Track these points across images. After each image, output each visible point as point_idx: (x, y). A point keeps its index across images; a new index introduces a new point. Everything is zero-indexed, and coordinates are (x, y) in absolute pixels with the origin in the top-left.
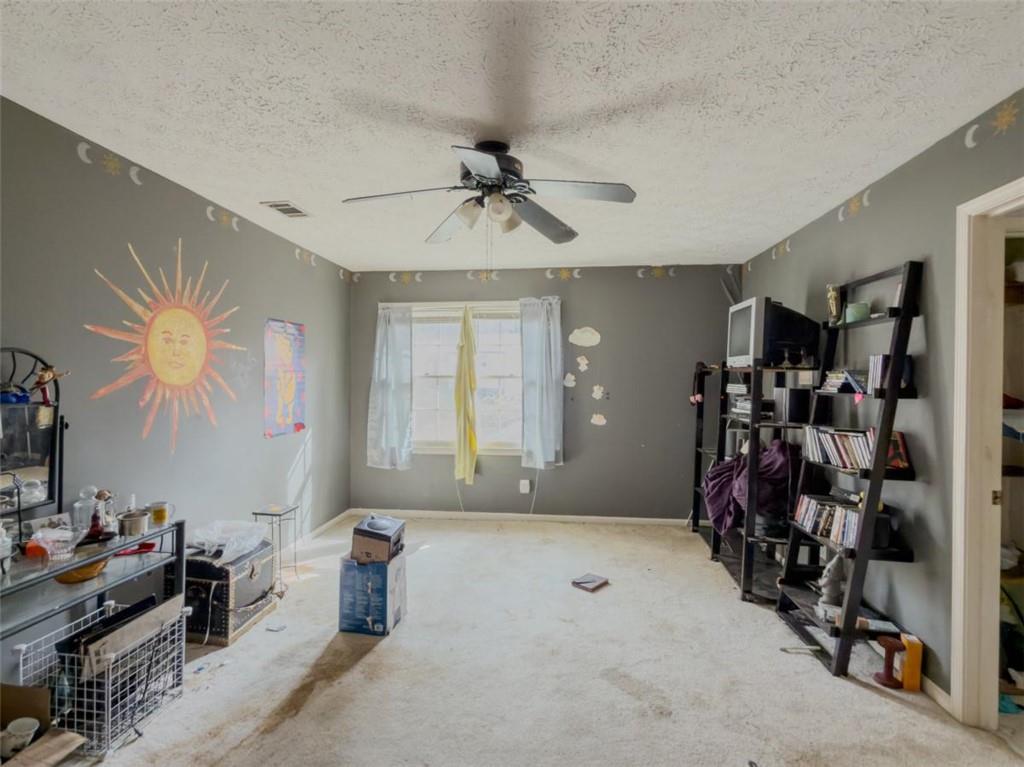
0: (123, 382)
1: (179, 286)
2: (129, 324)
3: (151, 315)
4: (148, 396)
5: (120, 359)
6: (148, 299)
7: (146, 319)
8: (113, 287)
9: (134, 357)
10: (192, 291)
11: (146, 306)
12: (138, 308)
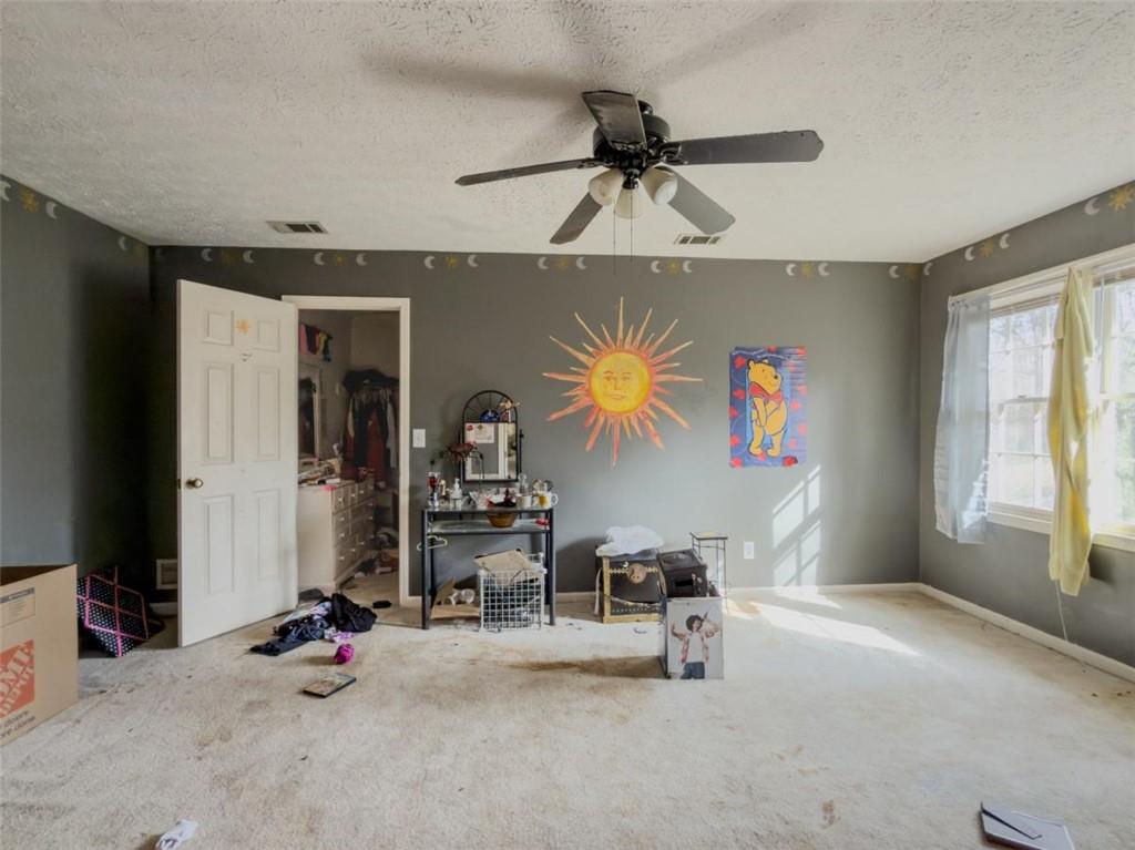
0: (570, 410)
1: (620, 335)
2: (575, 369)
3: (594, 360)
4: (591, 421)
5: (567, 394)
6: (591, 349)
7: (590, 365)
8: (563, 345)
9: (578, 392)
10: (634, 337)
11: (590, 354)
12: (583, 357)
